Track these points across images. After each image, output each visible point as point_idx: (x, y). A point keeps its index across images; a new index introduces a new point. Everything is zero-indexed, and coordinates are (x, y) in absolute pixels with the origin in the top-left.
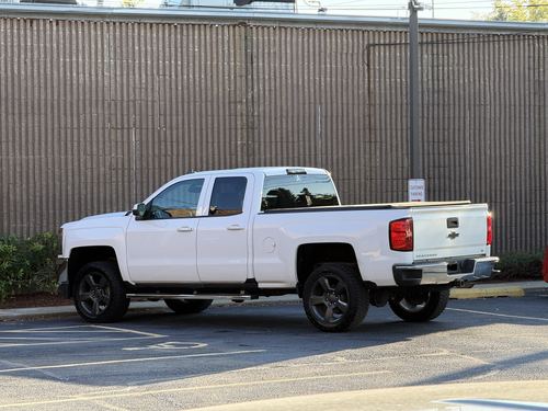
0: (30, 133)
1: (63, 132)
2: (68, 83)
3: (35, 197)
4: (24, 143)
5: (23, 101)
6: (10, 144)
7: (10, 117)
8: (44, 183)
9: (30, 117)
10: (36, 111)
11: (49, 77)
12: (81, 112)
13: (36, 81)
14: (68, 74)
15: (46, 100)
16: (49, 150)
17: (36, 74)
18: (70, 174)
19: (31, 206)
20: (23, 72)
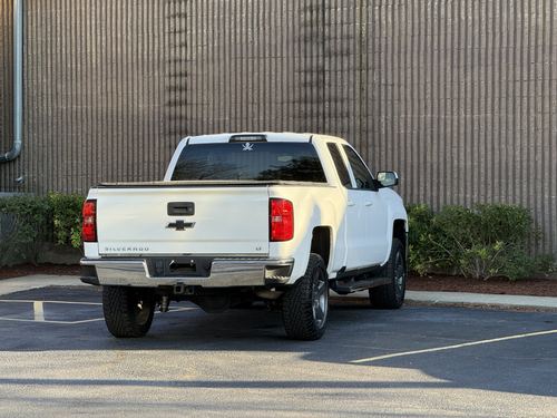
0: (476, 88)
1: (511, 85)
2: (519, 26)
3: (479, 162)
4: (469, 101)
5: (469, 52)
6: (455, 101)
7: (455, 70)
8: (489, 146)
9: (476, 69)
10: (483, 62)
11: (498, 21)
12: (532, 61)
13: (484, 28)
14: (519, 16)
15: (493, 48)
16: (496, 107)
17: (483, 19)
18: (518, 135)
19: (476, 174)
20: (470, 18)
